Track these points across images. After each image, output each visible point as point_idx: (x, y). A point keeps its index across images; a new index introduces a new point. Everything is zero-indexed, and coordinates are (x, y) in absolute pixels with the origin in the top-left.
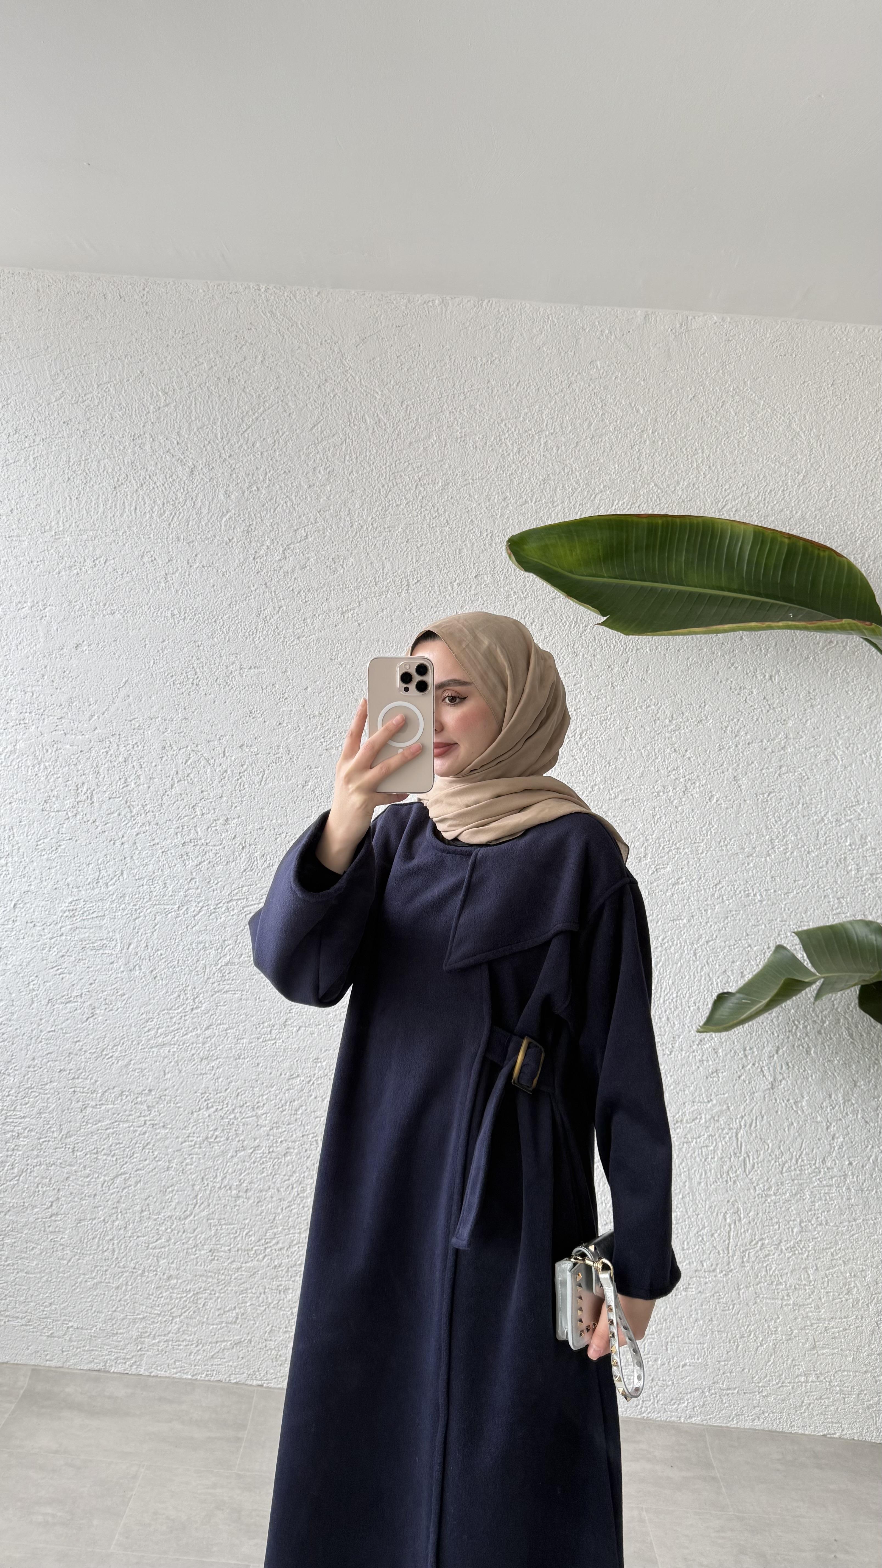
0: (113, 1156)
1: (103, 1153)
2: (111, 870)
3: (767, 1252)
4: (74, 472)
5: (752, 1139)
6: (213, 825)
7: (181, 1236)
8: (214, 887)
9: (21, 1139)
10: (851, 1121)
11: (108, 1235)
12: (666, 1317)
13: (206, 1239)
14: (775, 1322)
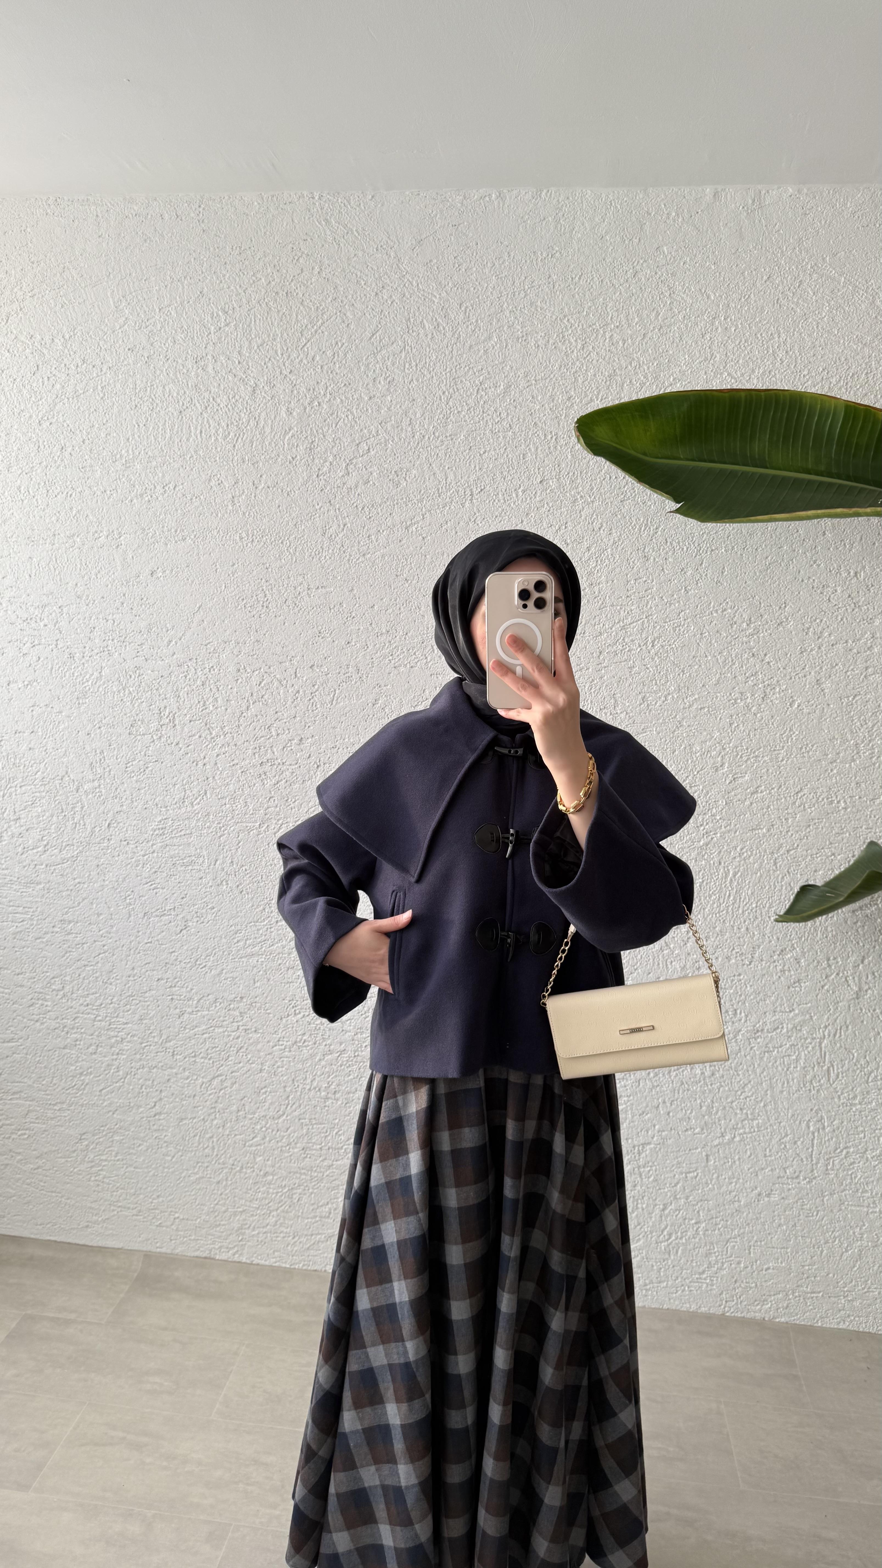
0: (209, 1059)
1: (200, 1056)
2: (195, 791)
3: (852, 1160)
4: (141, 399)
5: (836, 1049)
6: (288, 745)
7: (276, 1134)
8: (292, 805)
9: (125, 1044)
11: (207, 1133)
12: (749, 1221)
13: (298, 1138)
14: (860, 1229)
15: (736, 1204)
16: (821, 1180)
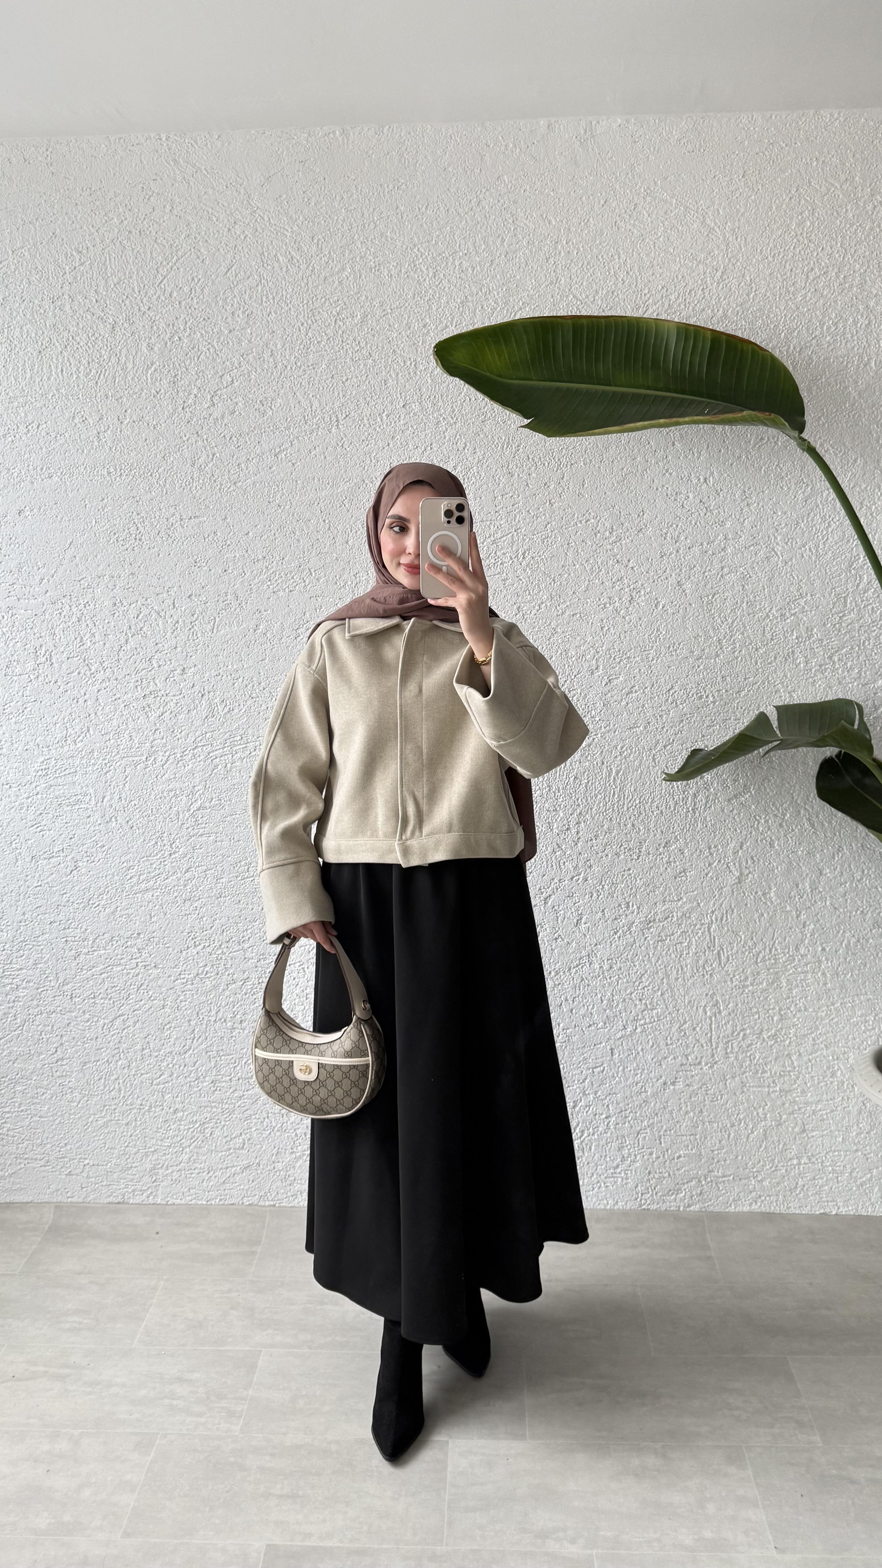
0: (111, 1001)
1: (99, 998)
2: (77, 729)
5: (724, 932)
6: (171, 676)
7: (183, 1070)
8: (179, 736)
9: (20, 991)
10: (820, 908)
12: (657, 1111)
13: (207, 1071)
15: (643, 1095)
16: (722, 1064)
